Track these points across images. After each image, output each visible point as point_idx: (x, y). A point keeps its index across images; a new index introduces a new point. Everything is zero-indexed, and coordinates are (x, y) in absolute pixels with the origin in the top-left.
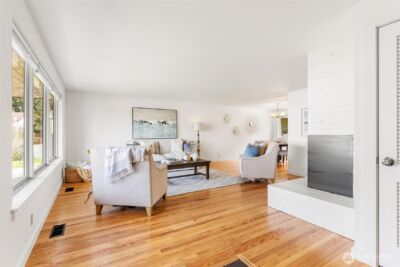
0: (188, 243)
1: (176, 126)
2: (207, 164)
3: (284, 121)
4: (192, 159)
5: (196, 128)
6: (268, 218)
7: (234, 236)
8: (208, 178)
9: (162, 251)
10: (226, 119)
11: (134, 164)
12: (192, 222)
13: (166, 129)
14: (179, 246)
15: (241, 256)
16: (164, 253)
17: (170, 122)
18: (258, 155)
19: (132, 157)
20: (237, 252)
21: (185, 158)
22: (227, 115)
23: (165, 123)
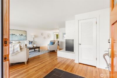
0: (42, 68)
1: (26, 36)
2: (39, 48)
3: (57, 36)
4: (34, 47)
5: (33, 37)
6: (58, 59)
7: (52, 64)
8: (39, 52)
9: (36, 71)
10: (42, 34)
11: (21, 49)
12: (40, 63)
13: (22, 37)
14: (40, 69)
15: (55, 67)
16: (36, 72)
17: (24, 35)
18: (53, 44)
19: (20, 47)
20: (54, 67)
21: (32, 46)
22: (42, 33)
23: (22, 35)
